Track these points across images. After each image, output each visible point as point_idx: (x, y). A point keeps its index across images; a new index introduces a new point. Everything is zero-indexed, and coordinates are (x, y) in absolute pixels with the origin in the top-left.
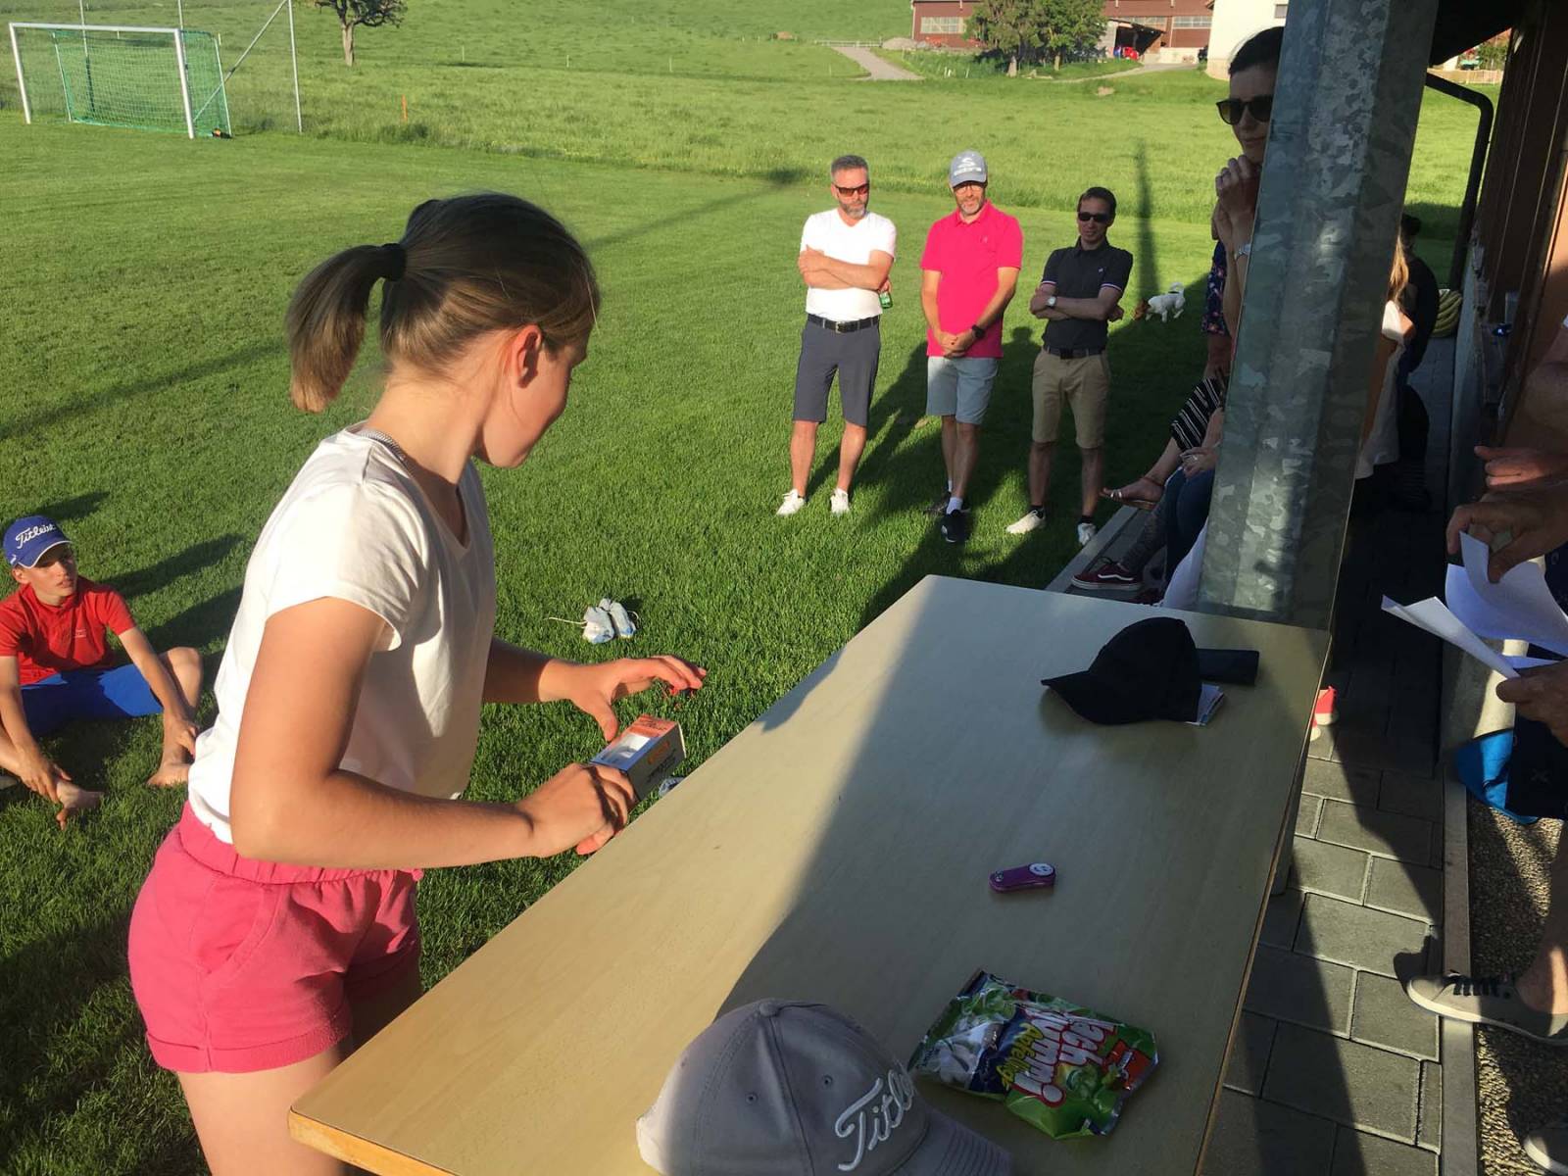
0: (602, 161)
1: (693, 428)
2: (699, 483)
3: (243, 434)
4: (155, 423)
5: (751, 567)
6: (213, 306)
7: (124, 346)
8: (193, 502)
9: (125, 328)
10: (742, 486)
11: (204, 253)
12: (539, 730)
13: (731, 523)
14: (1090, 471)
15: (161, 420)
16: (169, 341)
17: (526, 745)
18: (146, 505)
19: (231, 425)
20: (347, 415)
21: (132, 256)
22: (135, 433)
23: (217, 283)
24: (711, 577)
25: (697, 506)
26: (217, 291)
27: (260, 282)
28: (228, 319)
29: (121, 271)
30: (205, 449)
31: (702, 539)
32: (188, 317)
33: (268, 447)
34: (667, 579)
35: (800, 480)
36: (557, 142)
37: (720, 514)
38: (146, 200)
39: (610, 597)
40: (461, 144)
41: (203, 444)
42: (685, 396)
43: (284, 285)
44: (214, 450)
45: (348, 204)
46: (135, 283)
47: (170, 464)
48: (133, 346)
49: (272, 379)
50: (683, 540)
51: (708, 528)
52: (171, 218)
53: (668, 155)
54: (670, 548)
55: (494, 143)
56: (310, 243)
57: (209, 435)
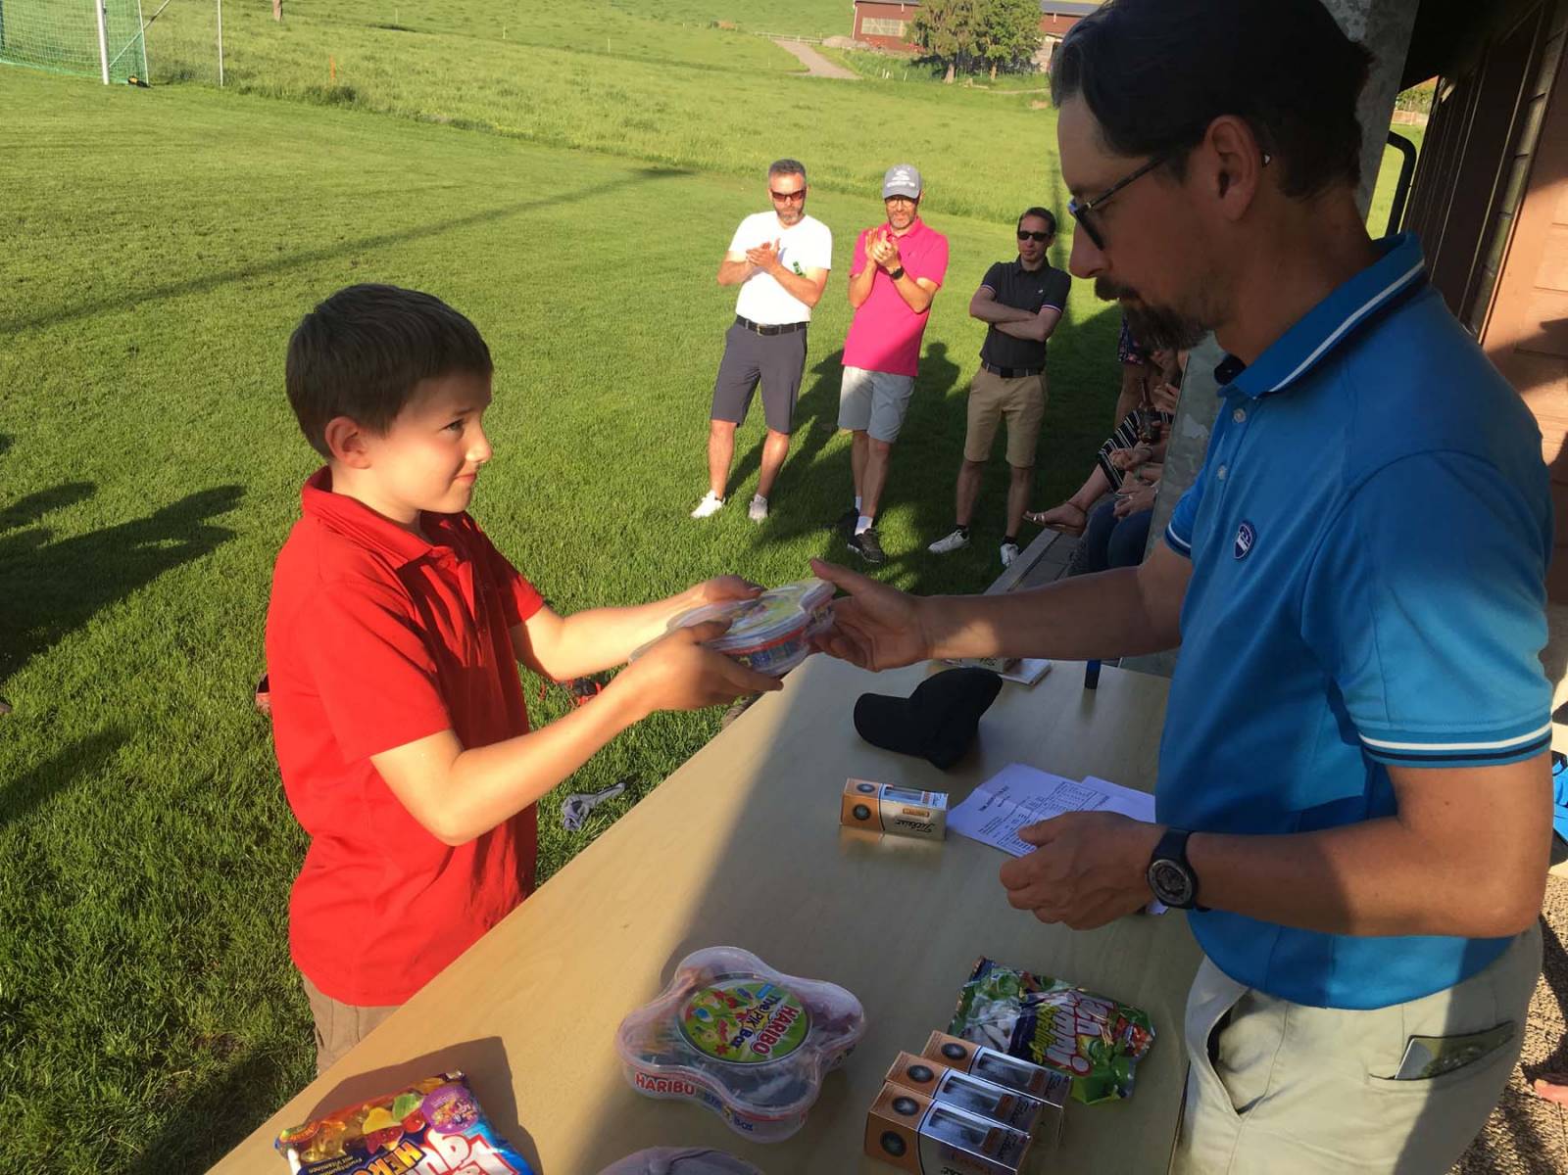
0: (534, 139)
1: (614, 424)
2: (619, 480)
3: (140, 401)
4: (46, 385)
6: (117, 263)
7: (19, 300)
8: (83, 472)
9: (22, 281)
10: (662, 486)
11: (112, 206)
13: (649, 524)
14: (1017, 494)
15: (52, 381)
16: (69, 297)
18: (31, 472)
19: (127, 392)
20: (253, 388)
21: (34, 204)
22: (25, 394)
23: (122, 240)
24: (626, 581)
25: (615, 504)
26: (122, 246)
27: (169, 240)
28: (132, 278)
29: (21, 220)
30: (99, 415)
31: (618, 539)
32: (90, 273)
33: (167, 417)
34: (581, 580)
35: (718, 483)
36: (489, 115)
37: (638, 515)
38: (52, 146)
40: (389, 110)
41: (97, 410)
42: (609, 388)
43: (194, 245)
44: (108, 417)
45: (267, 164)
46: (35, 233)
47: (59, 430)
48: (28, 300)
49: (176, 344)
50: (599, 540)
51: (625, 528)
52: (78, 167)
53: (603, 137)
54: (585, 548)
55: (424, 112)
56: (225, 203)
57: (103, 401)
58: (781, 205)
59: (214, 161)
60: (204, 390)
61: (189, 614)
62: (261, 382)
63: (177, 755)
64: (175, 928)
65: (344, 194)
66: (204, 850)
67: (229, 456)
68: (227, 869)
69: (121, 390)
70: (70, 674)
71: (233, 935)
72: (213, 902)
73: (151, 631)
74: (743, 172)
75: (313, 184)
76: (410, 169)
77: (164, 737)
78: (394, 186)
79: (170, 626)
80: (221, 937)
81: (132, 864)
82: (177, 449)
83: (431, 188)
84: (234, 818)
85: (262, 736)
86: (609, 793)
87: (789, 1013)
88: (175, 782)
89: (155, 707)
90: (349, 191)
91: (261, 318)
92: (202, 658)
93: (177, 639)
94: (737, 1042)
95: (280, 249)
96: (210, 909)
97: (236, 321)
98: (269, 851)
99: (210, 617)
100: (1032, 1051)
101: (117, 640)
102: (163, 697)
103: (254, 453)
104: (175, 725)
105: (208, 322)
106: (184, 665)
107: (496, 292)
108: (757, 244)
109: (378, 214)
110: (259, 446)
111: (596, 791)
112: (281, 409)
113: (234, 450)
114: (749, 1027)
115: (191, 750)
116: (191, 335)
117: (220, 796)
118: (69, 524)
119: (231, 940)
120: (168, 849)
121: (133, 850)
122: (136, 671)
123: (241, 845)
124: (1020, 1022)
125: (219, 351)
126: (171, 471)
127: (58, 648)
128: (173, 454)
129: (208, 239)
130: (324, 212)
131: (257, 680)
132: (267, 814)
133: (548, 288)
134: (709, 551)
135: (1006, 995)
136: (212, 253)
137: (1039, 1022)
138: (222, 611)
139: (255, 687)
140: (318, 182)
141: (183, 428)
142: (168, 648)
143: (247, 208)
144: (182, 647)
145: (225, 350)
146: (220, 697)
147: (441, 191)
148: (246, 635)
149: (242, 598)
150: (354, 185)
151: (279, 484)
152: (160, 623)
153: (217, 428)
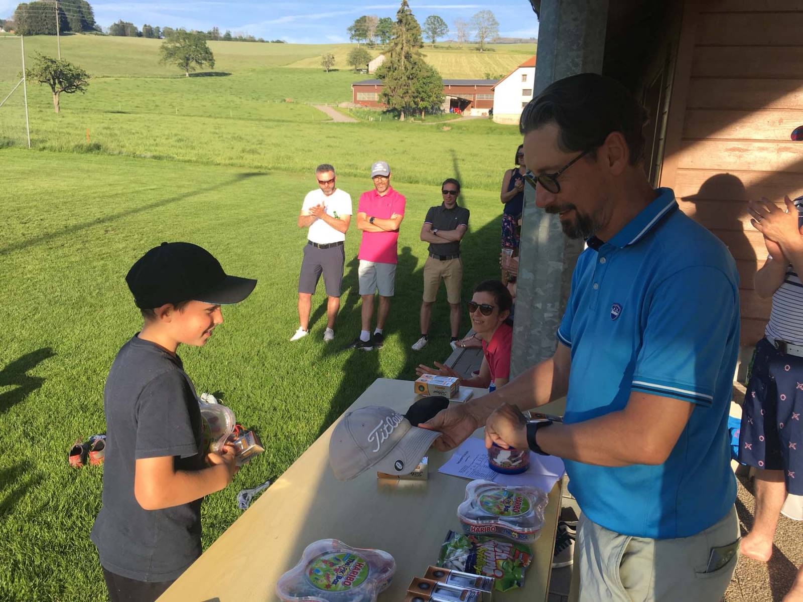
0: (196, 162)
2: (254, 328)
5: (283, 372)
10: (276, 328)
13: (271, 348)
14: (454, 316)
20: (57, 299)
24: (262, 378)
25: (253, 340)
31: (256, 358)
34: (238, 380)
35: (304, 323)
36: (172, 152)
37: (265, 344)
39: (207, 391)
40: (119, 153)
43: (20, 229)
45: (57, 185)
49: (13, 280)
50: (246, 359)
51: (259, 352)
53: (231, 159)
54: (239, 363)
55: (137, 153)
56: (35, 206)
58: (323, 186)
59: (28, 186)
60: (30, 303)
61: (29, 419)
62: (61, 296)
63: (29, 494)
64: (34, 585)
65: (99, 197)
67: (46, 336)
71: (66, 585)
72: (54, 569)
73: (10, 430)
74: (304, 170)
75: (82, 193)
76: (131, 182)
78: (124, 190)
79: (20, 426)
80: (60, 586)
82: (17, 334)
83: (144, 190)
84: (62, 523)
85: (74, 479)
86: (261, 488)
87: (359, 566)
88: (29, 509)
90: (101, 195)
91: (58, 263)
92: (38, 442)
93: (24, 433)
94: (335, 582)
95: (66, 227)
96: (53, 573)
97: (45, 265)
99: (42, 419)
100: (476, 570)
103: (59, 332)
105: (30, 267)
106: (29, 444)
108: (315, 205)
109: (117, 205)
110: (61, 329)
111: (255, 487)
112: (72, 308)
113: (48, 332)
114: (340, 574)
115: (35, 490)
116: (21, 275)
117: (54, 513)
119: (65, 588)
124: (469, 557)
125: (36, 282)
128: (15, 337)
129: (27, 225)
130: (89, 207)
131: (69, 450)
134: (303, 359)
135: (462, 547)
136: (29, 232)
137: (478, 556)
138: (47, 415)
139: (68, 455)
140: (84, 192)
141: (20, 323)
142: (19, 438)
143: (47, 208)
144: (27, 437)
145: (40, 281)
146: (50, 461)
147: (149, 191)
148: (61, 427)
149: (58, 408)
150: (103, 192)
151: (74, 347)
152: (14, 426)
153: (39, 321)
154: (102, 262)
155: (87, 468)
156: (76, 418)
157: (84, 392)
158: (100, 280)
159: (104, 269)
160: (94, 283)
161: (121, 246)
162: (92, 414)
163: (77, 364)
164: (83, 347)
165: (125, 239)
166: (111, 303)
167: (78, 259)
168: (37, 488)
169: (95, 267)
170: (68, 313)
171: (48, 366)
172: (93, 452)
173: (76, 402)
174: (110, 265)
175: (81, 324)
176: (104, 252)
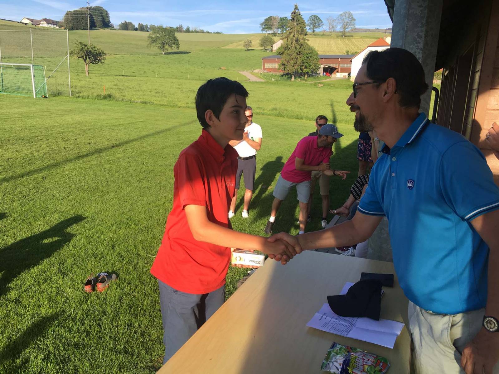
0: (167, 105)
3: (46, 194)
4: (16, 191)
6: (38, 151)
7: (8, 165)
8: (28, 217)
9: (9, 159)
11: (37, 134)
12: (144, 297)
14: (325, 204)
15: (19, 189)
16: (23, 163)
17: (140, 302)
18: (12, 219)
19: (42, 191)
20: (82, 187)
21: (13, 135)
22: (9, 194)
23: (40, 144)
26: (40, 146)
27: (55, 143)
28: (43, 156)
29: (9, 140)
30: (33, 199)
32: (30, 155)
33: (55, 198)
35: (233, 208)
36: (153, 99)
38: (18, 117)
40: (122, 100)
43: (63, 144)
44: (36, 200)
45: (85, 118)
46: (13, 144)
47: (21, 205)
48: (11, 165)
49: (58, 175)
52: (26, 123)
53: (188, 103)
55: (133, 100)
56: (72, 131)
57: (35, 194)
59: (68, 119)
60: (66, 189)
61: (62, 261)
62: (84, 185)
64: (60, 368)
65: (109, 126)
66: (69, 340)
67: (75, 209)
68: (76, 346)
69: (40, 191)
70: (24, 284)
72: (72, 358)
73: (50, 268)
75: (99, 124)
76: (129, 117)
77: (55, 303)
78: (124, 122)
79: (56, 265)
81: (45, 347)
82: (58, 208)
83: (136, 122)
84: (78, 329)
85: (87, 300)
89: (52, 293)
90: (111, 125)
91: (84, 165)
92: (67, 275)
93: (59, 270)
95: (89, 144)
96: (71, 361)
97: (76, 167)
98: (90, 339)
99: (70, 261)
101: (39, 271)
102: (54, 290)
103: (83, 208)
104: (59, 298)
106: (61, 277)
107: (157, 152)
109: (120, 131)
110: (84, 205)
112: (91, 193)
113: (76, 207)
115: (64, 306)
116: (62, 172)
117: (74, 321)
118: (24, 235)
119: (78, 371)
120: (57, 341)
121: (45, 342)
122: (46, 281)
123: (81, 338)
125: (71, 177)
126: (56, 215)
127: (20, 275)
128: (57, 210)
129: (67, 142)
130: (103, 132)
131: (85, 281)
132: (89, 326)
133: (173, 150)
136: (68, 146)
138: (73, 260)
139: (84, 284)
140: (101, 123)
141: (60, 201)
142: (56, 273)
143: (79, 132)
144: (60, 272)
145: (73, 176)
146: (73, 288)
147: (139, 123)
148: (81, 267)
149: (79, 255)
150: (112, 123)
151: (91, 217)
152: (53, 265)
153: (71, 201)
154: (109, 165)
155: (95, 293)
156: (90, 262)
157: (96, 245)
158: (108, 176)
159: (111, 170)
160: (105, 178)
161: (121, 156)
162: (100, 259)
163: (92, 228)
164: (96, 217)
165: (123, 151)
166: (114, 191)
167: (95, 163)
168: (65, 305)
169: (105, 168)
170: (88, 196)
171: (75, 229)
172: (99, 284)
173: (90, 252)
174: (114, 167)
175: (96, 203)
176: (111, 159)
